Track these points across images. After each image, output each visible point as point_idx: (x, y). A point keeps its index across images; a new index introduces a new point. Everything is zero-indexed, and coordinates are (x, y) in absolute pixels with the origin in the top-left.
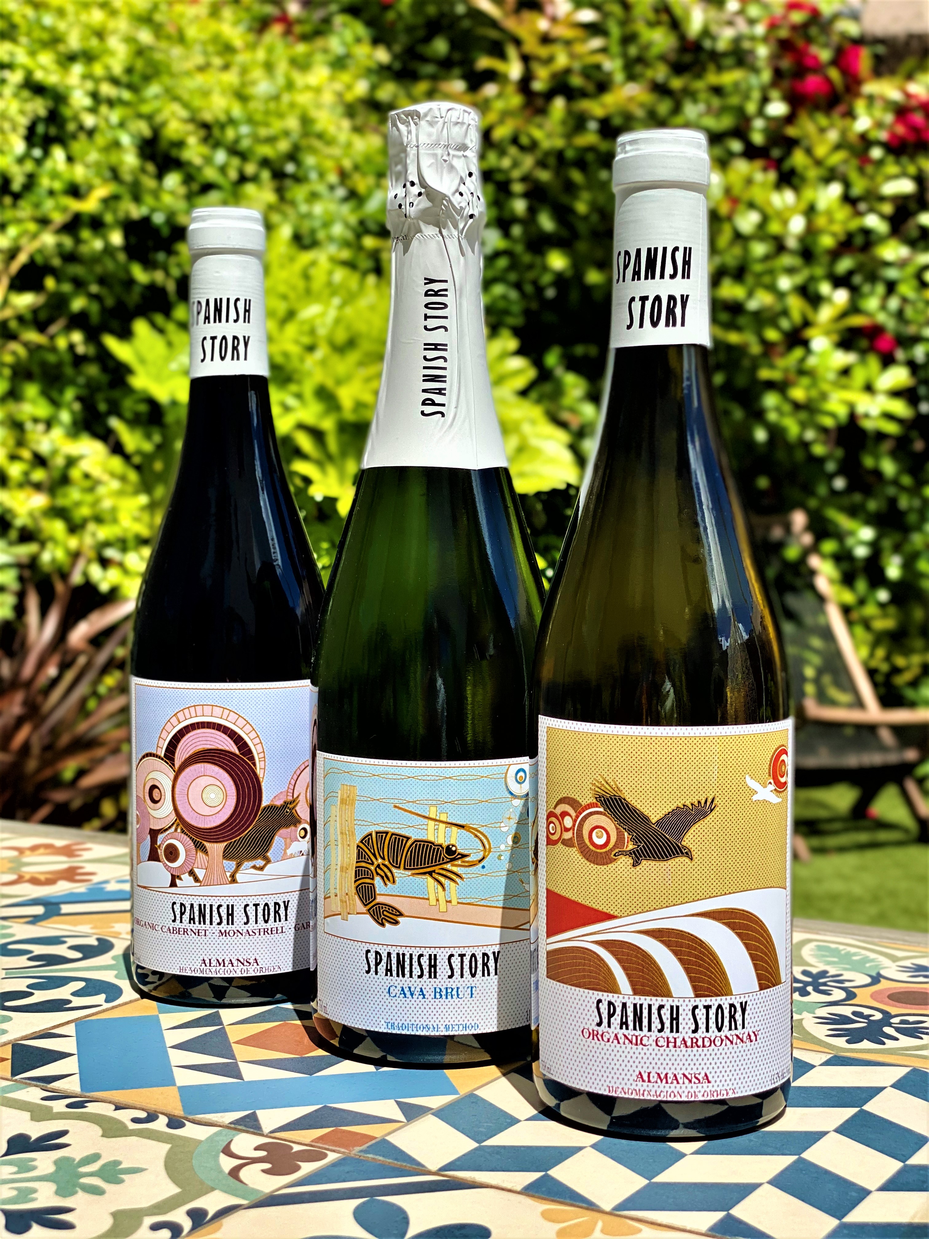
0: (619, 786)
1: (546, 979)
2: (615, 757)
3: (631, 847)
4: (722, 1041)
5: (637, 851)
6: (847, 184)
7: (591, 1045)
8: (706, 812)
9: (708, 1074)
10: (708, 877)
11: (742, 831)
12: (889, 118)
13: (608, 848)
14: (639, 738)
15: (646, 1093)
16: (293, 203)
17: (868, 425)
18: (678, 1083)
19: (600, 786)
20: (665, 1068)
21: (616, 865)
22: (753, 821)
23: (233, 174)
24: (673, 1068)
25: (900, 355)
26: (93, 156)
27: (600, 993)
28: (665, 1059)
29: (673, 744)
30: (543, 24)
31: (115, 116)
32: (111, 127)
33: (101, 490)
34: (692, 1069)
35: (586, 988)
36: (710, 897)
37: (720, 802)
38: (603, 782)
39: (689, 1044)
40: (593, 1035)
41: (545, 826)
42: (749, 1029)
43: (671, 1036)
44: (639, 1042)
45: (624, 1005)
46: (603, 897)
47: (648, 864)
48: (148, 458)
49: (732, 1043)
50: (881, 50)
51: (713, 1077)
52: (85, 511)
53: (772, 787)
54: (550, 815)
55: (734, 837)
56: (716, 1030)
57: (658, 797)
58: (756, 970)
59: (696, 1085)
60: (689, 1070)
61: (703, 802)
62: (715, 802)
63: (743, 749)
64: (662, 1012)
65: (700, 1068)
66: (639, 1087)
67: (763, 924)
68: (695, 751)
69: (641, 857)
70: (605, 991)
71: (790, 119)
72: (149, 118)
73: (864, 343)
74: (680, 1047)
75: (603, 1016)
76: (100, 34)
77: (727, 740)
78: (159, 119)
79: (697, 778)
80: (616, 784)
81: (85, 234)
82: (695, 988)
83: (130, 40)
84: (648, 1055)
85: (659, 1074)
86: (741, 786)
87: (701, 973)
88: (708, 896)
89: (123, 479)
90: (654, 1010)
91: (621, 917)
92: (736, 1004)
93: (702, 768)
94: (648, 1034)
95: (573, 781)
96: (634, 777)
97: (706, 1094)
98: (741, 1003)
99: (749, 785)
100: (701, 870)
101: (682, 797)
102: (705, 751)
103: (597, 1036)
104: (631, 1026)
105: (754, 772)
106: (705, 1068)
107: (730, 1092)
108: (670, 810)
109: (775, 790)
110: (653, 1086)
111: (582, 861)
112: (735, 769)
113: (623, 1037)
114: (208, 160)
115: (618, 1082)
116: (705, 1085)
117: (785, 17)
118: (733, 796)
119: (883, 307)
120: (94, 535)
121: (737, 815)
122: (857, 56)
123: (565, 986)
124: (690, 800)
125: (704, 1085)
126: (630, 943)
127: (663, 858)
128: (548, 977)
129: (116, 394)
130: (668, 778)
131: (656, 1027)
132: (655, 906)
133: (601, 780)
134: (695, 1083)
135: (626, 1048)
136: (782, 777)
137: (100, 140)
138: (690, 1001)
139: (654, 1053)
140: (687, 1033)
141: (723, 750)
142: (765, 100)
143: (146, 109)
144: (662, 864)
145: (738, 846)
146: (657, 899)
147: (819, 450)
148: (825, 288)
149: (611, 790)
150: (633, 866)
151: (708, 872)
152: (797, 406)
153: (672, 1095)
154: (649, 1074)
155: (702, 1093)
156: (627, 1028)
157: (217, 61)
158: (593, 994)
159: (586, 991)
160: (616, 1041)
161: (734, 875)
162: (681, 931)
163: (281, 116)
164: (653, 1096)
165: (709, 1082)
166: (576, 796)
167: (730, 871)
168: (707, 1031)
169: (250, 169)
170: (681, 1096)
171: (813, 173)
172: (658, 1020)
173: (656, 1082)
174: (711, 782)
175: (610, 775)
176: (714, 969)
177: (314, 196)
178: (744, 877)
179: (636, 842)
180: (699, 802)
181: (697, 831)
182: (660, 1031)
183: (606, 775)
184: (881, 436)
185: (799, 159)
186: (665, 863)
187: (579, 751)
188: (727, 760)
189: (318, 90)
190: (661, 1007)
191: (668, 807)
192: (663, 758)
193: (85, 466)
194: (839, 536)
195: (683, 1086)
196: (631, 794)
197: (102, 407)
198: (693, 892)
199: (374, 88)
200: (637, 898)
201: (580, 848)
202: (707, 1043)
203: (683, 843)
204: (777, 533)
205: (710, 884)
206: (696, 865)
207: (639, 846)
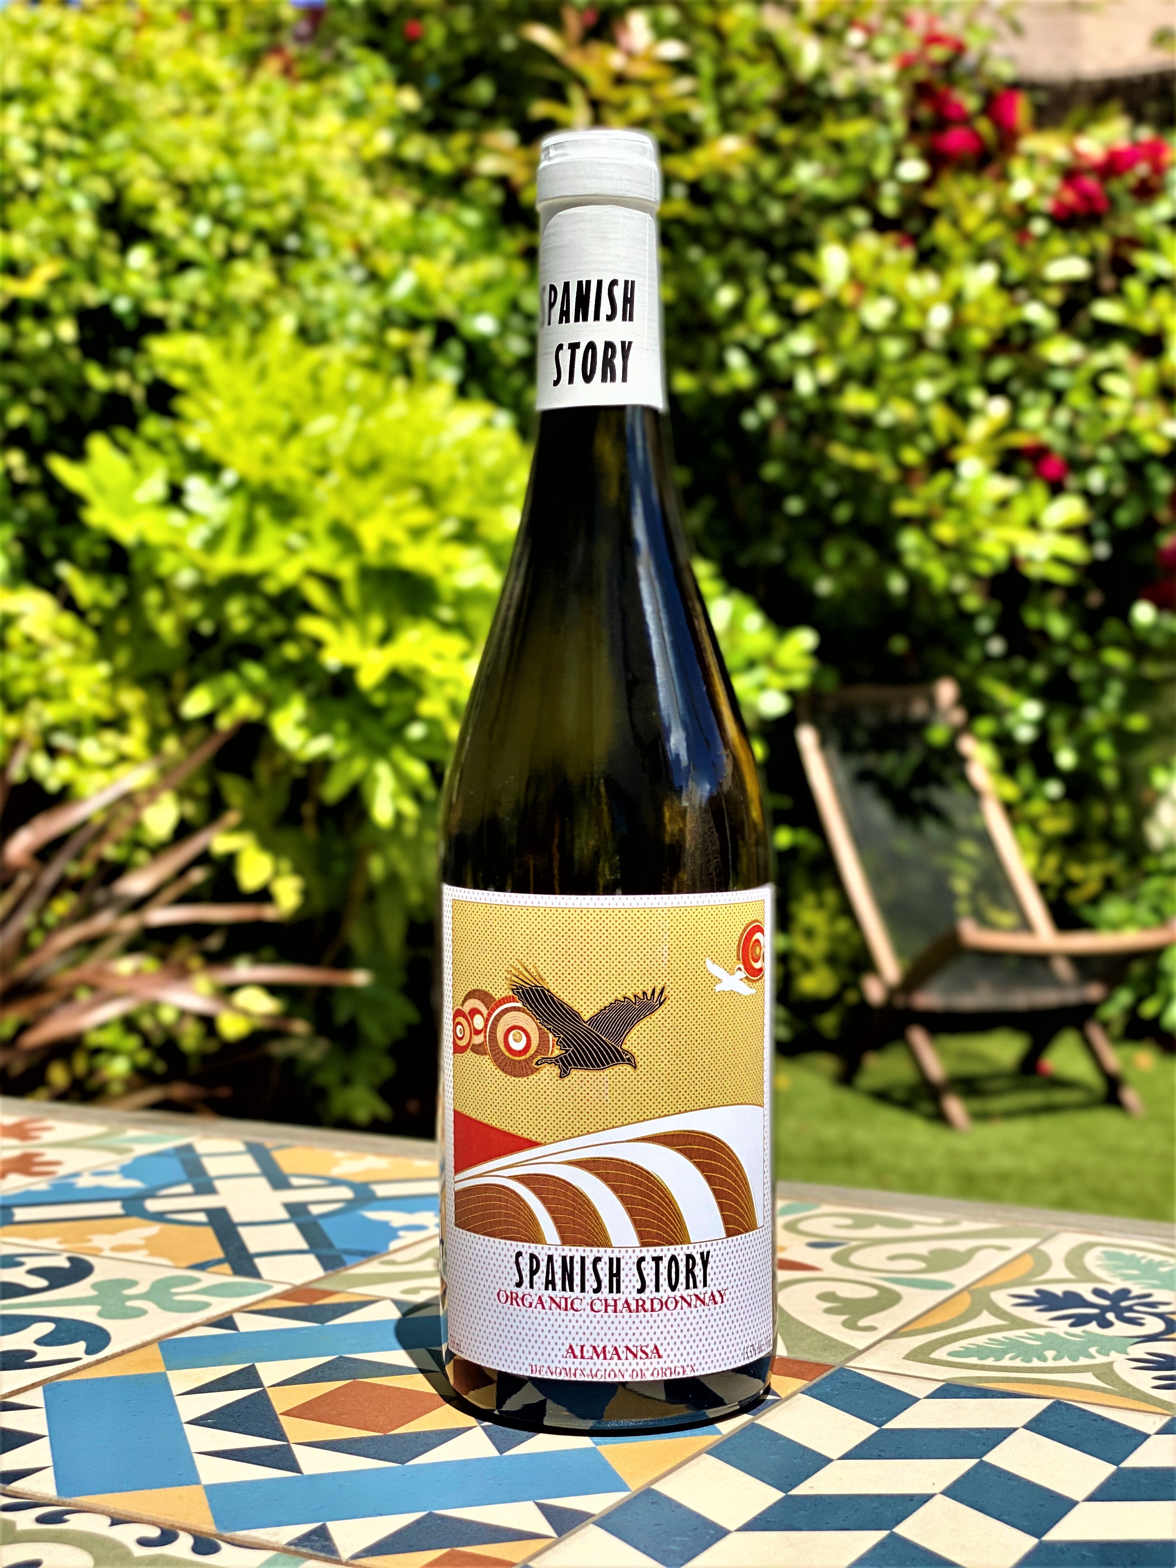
0: (542, 973)
1: (455, 1228)
2: (536, 935)
3: (557, 1052)
4: (677, 1302)
5: (565, 1057)
6: (1003, 265)
7: (509, 1313)
8: (654, 1006)
9: (659, 1347)
10: (657, 1090)
11: (702, 1031)
12: (1053, 182)
13: (528, 1055)
14: (566, 911)
15: (578, 1372)
16: (297, 287)
17: (1034, 571)
18: (619, 1358)
19: (517, 974)
20: (602, 1340)
21: (539, 1076)
22: (717, 1017)
23: (219, 248)
24: (613, 1339)
25: (1072, 482)
26: (37, 224)
27: (520, 1244)
28: (602, 1328)
29: (610, 918)
30: (616, 60)
31: (65, 172)
32: (60, 187)
33: (49, 658)
34: (637, 1340)
35: (502, 1238)
36: (660, 1116)
37: (672, 993)
38: (522, 969)
39: (633, 1307)
40: (512, 1298)
41: (451, 1028)
42: (712, 1288)
43: (610, 1297)
44: (569, 1306)
45: (550, 1258)
46: (522, 1119)
47: (579, 1075)
48: (111, 615)
49: (689, 1305)
50: (1042, 97)
51: (665, 1350)
52: (26, 685)
53: (743, 974)
54: (458, 1013)
55: (691, 1038)
56: (668, 1289)
57: (591, 987)
58: (721, 1210)
59: (643, 1361)
60: (634, 1342)
61: (649, 993)
62: (665, 993)
63: (702, 925)
64: (599, 1266)
65: (648, 1338)
66: (570, 1364)
67: (731, 1151)
68: (638, 927)
69: (570, 1065)
70: (526, 1241)
71: (929, 183)
72: (109, 175)
73: (1025, 467)
74: (621, 1312)
75: (524, 1273)
76: (45, 67)
77: (680, 913)
78: (121, 177)
79: (641, 962)
80: (537, 971)
81: (26, 324)
82: (641, 1235)
83: (85, 75)
84: (581, 1323)
85: (594, 1348)
86: (699, 972)
87: (648, 1214)
88: (657, 1115)
89: (75, 641)
90: (589, 1264)
91: (545, 1144)
92: (694, 1254)
93: (648, 949)
94: (581, 1295)
95: (484, 968)
96: (560, 961)
97: (655, 1373)
98: (702, 1254)
99: (711, 971)
100: (647, 1081)
101: (623, 987)
102: (651, 927)
103: (516, 1299)
104: (559, 1285)
105: (717, 955)
106: (655, 1338)
107: (688, 1370)
108: (607, 1004)
109: (747, 978)
110: (588, 1363)
111: (496, 1072)
112: (691, 950)
113: (549, 1300)
114: (187, 231)
115: (543, 1359)
116: (655, 1361)
117: (922, 54)
118: (688, 985)
119: (1049, 422)
120: (39, 716)
121: (694, 1010)
122: (1011, 106)
123: (477, 1236)
124: (632, 990)
125: (653, 1360)
126: (557, 1178)
127: (599, 1066)
128: (456, 1225)
129: (66, 532)
130: (604, 962)
131: (591, 1286)
132: (588, 1129)
133: (519, 966)
134: (641, 1358)
135: (553, 1314)
136: (756, 961)
137: (47, 203)
138: (634, 1251)
139: (588, 1320)
140: (630, 1293)
141: (675, 926)
142: (898, 158)
143: (106, 163)
144: (597, 1074)
145: (696, 1050)
146: (591, 1119)
147: (972, 602)
148: (976, 397)
149: (532, 979)
150: (560, 1077)
151: (657, 1084)
152: (942, 548)
153: (612, 1374)
154: (582, 1347)
155: (651, 1371)
156: (554, 1289)
157: (198, 104)
158: (511, 1245)
159: (503, 1241)
160: (539, 1306)
161: (691, 1088)
162: (623, 1161)
163: (280, 173)
164: (588, 1376)
165: (660, 1357)
166: (489, 988)
167: (686, 1082)
168: (657, 1290)
169: (241, 242)
170: (623, 1376)
171: (960, 251)
172: (594, 1277)
173: (592, 1358)
174: (660, 967)
175: (530, 960)
176: (666, 1210)
177: (323, 279)
178: (704, 1090)
179: (564, 1046)
180: (644, 993)
181: (641, 1031)
182: (596, 1291)
183: (524, 960)
184: (1047, 585)
185: (942, 232)
186: (601, 1072)
187: (491, 929)
188: (680, 939)
189: (327, 142)
190: (597, 1260)
191: (604, 1000)
192: (597, 937)
193: (26, 626)
194: (997, 712)
195: (627, 1363)
196: (557, 983)
197: (48, 549)
198: (638, 1109)
199: (399, 141)
200: (566, 1118)
201: (493, 1056)
202: (657, 1306)
203: (624, 1046)
204: (919, 709)
205: (660, 1100)
206: (641, 1075)
207: (567, 1051)
